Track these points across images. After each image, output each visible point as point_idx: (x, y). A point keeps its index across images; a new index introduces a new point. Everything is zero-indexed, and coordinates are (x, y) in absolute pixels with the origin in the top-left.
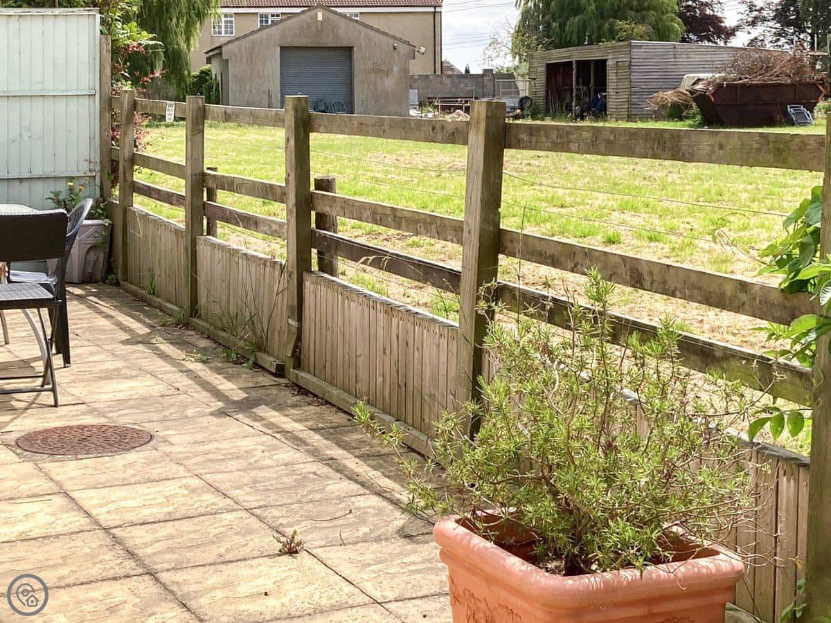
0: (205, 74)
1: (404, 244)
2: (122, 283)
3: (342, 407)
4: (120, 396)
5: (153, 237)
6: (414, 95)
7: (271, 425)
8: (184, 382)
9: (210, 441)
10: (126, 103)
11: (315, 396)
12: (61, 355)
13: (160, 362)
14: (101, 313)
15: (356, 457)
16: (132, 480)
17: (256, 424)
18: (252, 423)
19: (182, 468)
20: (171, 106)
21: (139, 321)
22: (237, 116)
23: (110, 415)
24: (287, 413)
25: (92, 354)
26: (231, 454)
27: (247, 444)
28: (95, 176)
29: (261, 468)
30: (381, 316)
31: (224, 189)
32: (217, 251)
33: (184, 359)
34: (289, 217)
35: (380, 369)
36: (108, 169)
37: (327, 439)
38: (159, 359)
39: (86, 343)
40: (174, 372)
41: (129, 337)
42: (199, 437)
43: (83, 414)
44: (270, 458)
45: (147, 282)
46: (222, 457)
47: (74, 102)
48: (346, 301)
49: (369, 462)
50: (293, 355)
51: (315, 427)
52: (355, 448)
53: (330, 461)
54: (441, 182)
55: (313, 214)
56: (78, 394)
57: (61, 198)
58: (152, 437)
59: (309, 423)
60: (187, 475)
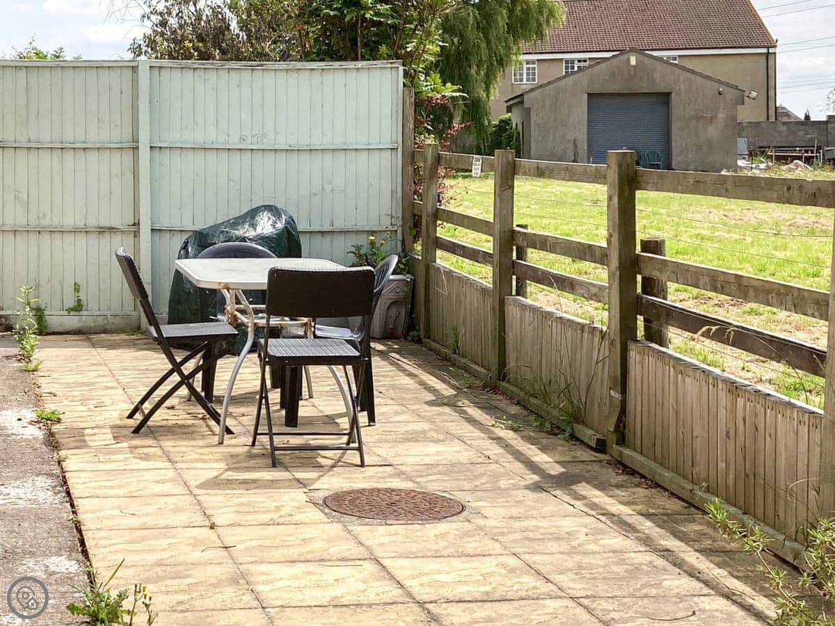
0: (505, 123)
1: (740, 311)
2: (425, 340)
3: (677, 493)
4: (427, 460)
5: (458, 296)
6: (742, 144)
7: (594, 506)
8: (495, 450)
9: (527, 518)
10: (429, 157)
11: (643, 477)
12: (366, 412)
13: (469, 427)
14: (404, 371)
15: (696, 550)
16: (446, 552)
17: (577, 503)
18: (572, 502)
19: (497, 545)
20: (478, 160)
21: (444, 381)
22: (552, 171)
23: (418, 480)
24: (611, 493)
25: (397, 413)
26: (551, 534)
27: (568, 524)
28: (396, 231)
29: (585, 553)
30: (723, 396)
31: (535, 248)
32: (527, 313)
33: (493, 426)
34: (612, 281)
35: (722, 455)
36: (410, 223)
37: (659, 526)
38: (466, 424)
39: (390, 402)
40: (483, 439)
41: (434, 398)
42: (514, 512)
43: (391, 476)
44: (596, 541)
45: (450, 341)
46: (542, 537)
47: (376, 155)
48: (680, 376)
49: (712, 558)
50: (616, 431)
51: (645, 512)
52: (695, 541)
53: (666, 553)
54: (779, 241)
55: (639, 278)
56: (385, 454)
57: (363, 251)
58: (463, 508)
59: (638, 508)
60: (504, 552)
